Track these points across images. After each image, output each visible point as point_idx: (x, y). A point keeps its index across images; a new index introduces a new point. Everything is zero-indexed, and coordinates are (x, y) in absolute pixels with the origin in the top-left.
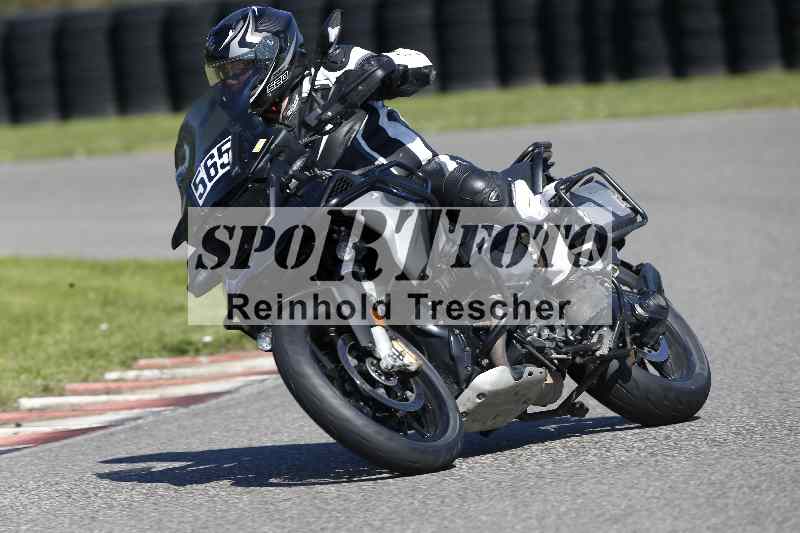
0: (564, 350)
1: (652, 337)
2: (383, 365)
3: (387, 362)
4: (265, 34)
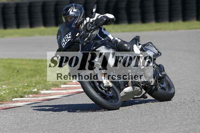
0: (144, 83)
1: (162, 81)
2: (104, 85)
3: (105, 85)
4: (77, 9)
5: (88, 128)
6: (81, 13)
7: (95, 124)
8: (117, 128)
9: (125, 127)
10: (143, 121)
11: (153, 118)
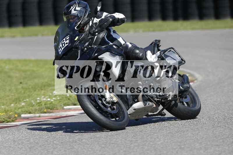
0: (159, 98)
1: (185, 95)
4: (81, 7)
5: (151, 141)
6: (86, 12)
7: (160, 137)
8: (186, 142)
9: (194, 141)
10: (216, 134)
11: (228, 131)
